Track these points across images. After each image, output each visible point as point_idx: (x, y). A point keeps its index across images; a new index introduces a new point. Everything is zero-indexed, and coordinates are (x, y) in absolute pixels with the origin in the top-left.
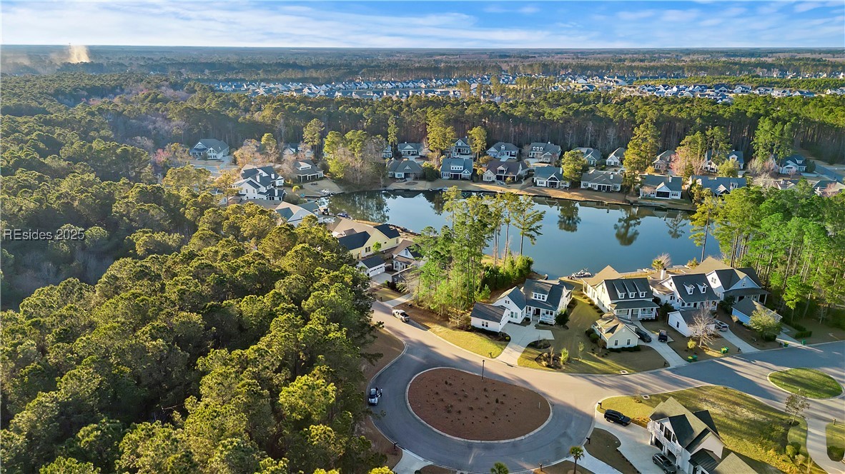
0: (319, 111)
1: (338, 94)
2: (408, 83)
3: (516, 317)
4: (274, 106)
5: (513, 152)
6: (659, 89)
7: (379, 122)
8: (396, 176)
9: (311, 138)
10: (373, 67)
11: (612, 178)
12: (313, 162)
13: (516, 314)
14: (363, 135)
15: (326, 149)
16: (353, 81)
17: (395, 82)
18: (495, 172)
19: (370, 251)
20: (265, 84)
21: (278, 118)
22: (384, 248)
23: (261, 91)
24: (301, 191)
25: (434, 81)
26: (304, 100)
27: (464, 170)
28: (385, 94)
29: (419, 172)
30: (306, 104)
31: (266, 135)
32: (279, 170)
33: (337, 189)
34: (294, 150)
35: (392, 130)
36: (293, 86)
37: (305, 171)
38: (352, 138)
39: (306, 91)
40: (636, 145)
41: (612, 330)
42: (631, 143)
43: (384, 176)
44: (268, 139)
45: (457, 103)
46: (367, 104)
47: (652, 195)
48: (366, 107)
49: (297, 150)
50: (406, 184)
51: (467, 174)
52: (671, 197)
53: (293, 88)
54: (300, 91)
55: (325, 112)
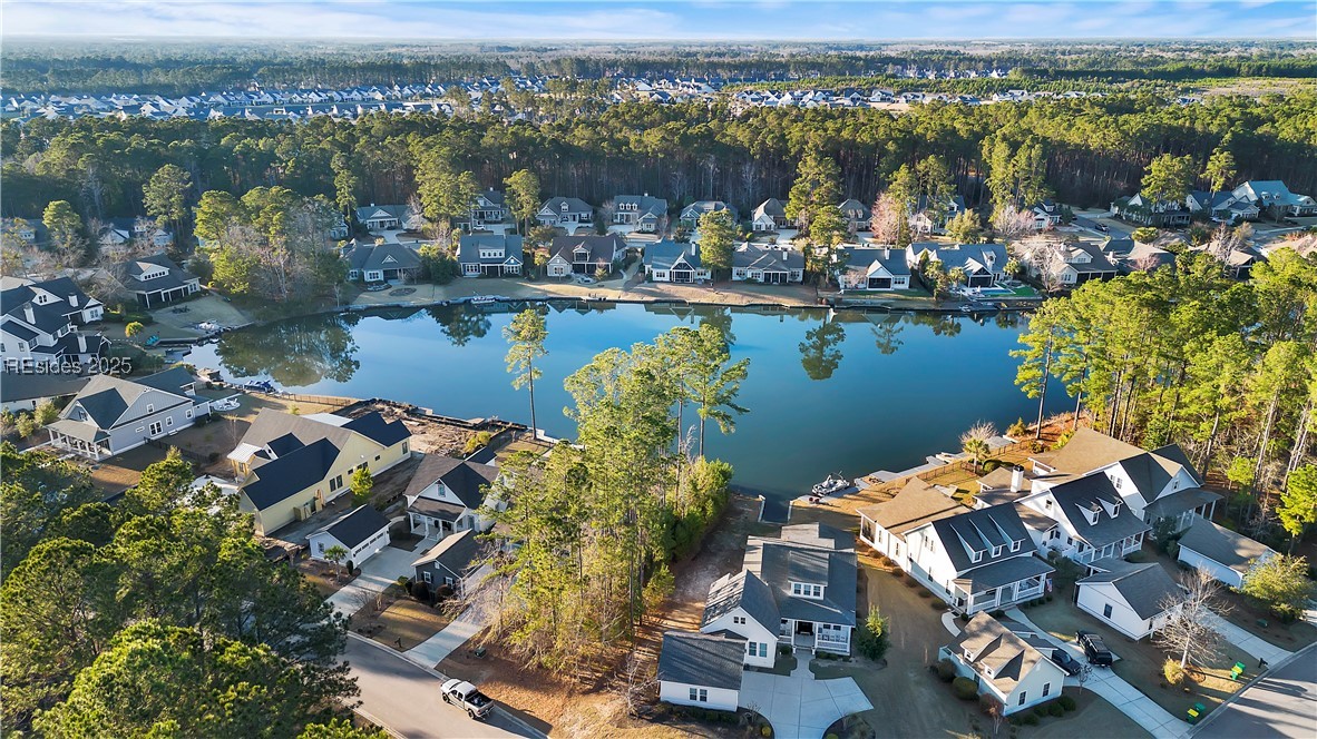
0: (176, 148)
1: (215, 114)
2: (350, 92)
3: (763, 654)
4: (69, 140)
5: (584, 215)
6: (768, 98)
7: (311, 166)
8: (367, 278)
9: (164, 206)
10: (277, 64)
11: (785, 258)
12: (172, 259)
13: (764, 646)
14: (285, 195)
15: (200, 230)
16: (243, 90)
17: (325, 91)
18: (569, 257)
19: (340, 485)
20: (58, 99)
21: (80, 166)
22: (375, 469)
23: (51, 113)
24: (148, 330)
25: (397, 88)
26: (140, 126)
27: (507, 255)
28: (310, 112)
29: (415, 266)
30: (145, 133)
31: (52, 205)
32: (89, 284)
33: (235, 318)
34: (126, 234)
35: (344, 183)
36: (120, 101)
37: (153, 283)
38: (260, 203)
39: (147, 109)
40: (802, 192)
41: (1011, 669)
42: (794, 190)
43: (340, 282)
44: (59, 214)
45: (460, 125)
46: (280, 130)
47: (861, 286)
48: (280, 137)
49: (133, 234)
50: (391, 294)
51: (513, 264)
52: (894, 286)
53: (120, 104)
54: (137, 108)
55: (190, 149)
